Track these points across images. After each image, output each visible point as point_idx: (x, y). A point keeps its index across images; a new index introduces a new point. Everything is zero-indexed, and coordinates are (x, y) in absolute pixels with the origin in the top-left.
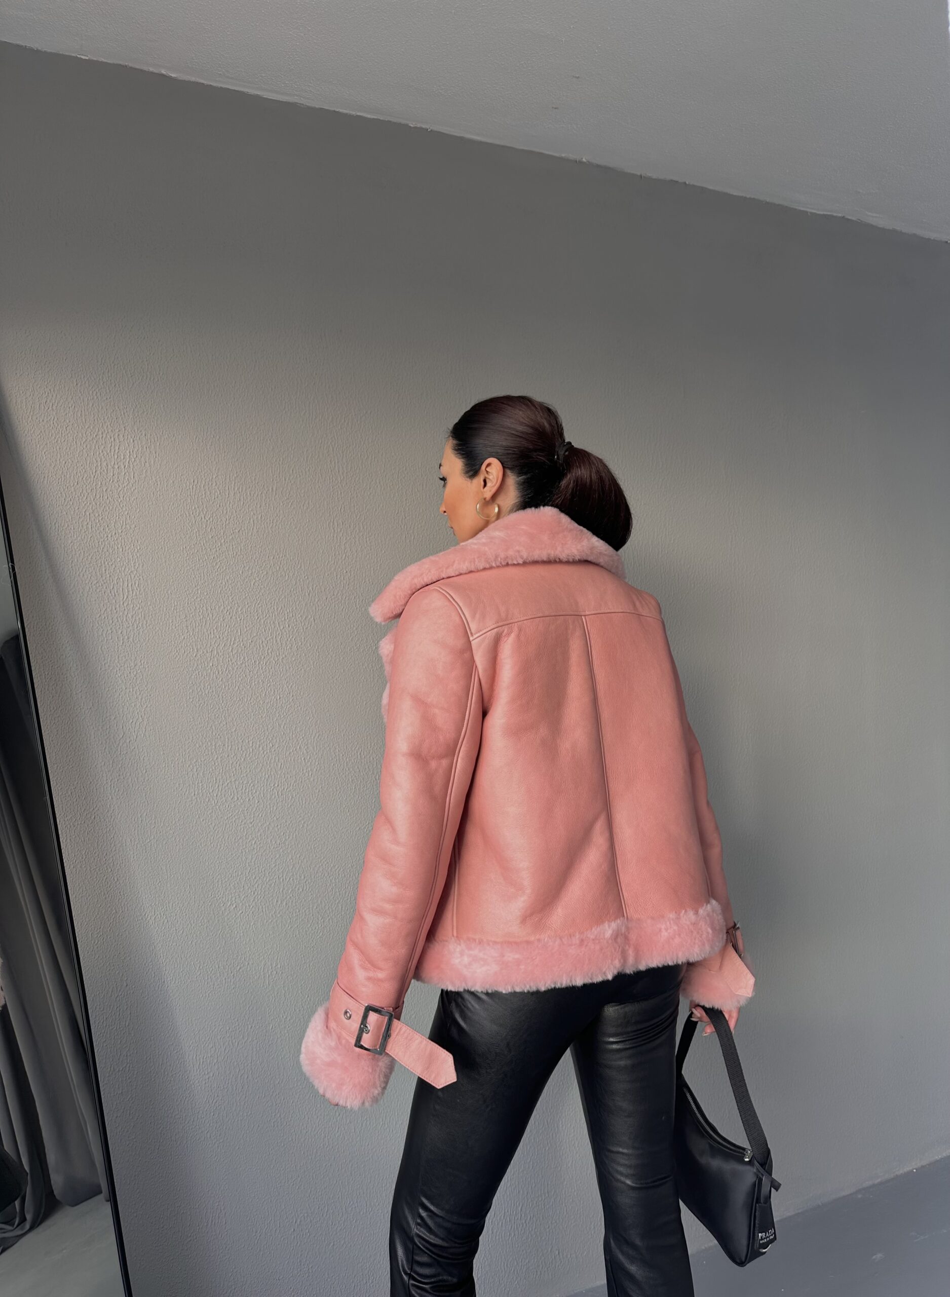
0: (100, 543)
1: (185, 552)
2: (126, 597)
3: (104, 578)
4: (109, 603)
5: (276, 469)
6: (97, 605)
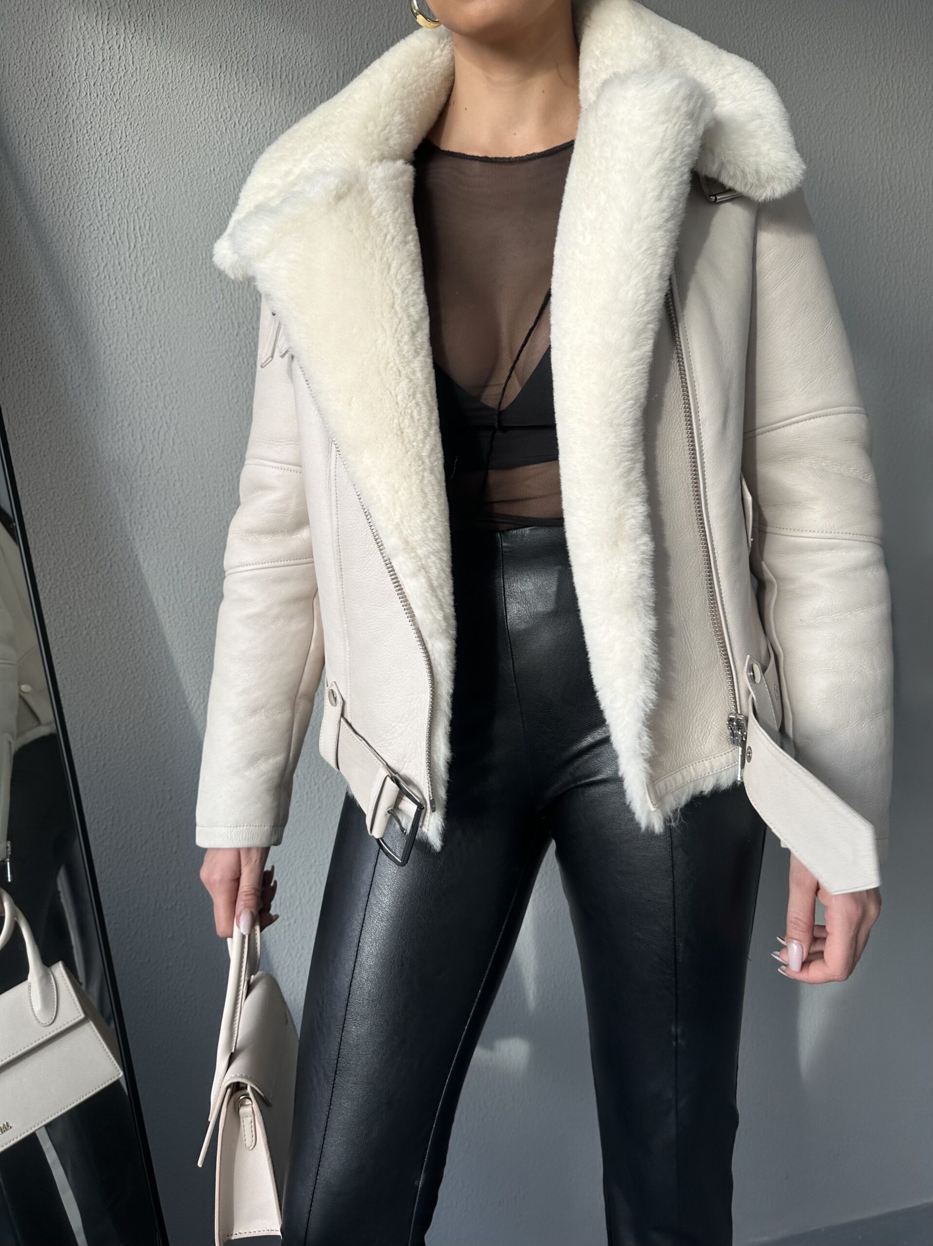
0: (91, 165)
1: (213, 176)
2: (132, 246)
3: (100, 218)
4: (109, 256)
5: (342, 43)
6: (93, 258)
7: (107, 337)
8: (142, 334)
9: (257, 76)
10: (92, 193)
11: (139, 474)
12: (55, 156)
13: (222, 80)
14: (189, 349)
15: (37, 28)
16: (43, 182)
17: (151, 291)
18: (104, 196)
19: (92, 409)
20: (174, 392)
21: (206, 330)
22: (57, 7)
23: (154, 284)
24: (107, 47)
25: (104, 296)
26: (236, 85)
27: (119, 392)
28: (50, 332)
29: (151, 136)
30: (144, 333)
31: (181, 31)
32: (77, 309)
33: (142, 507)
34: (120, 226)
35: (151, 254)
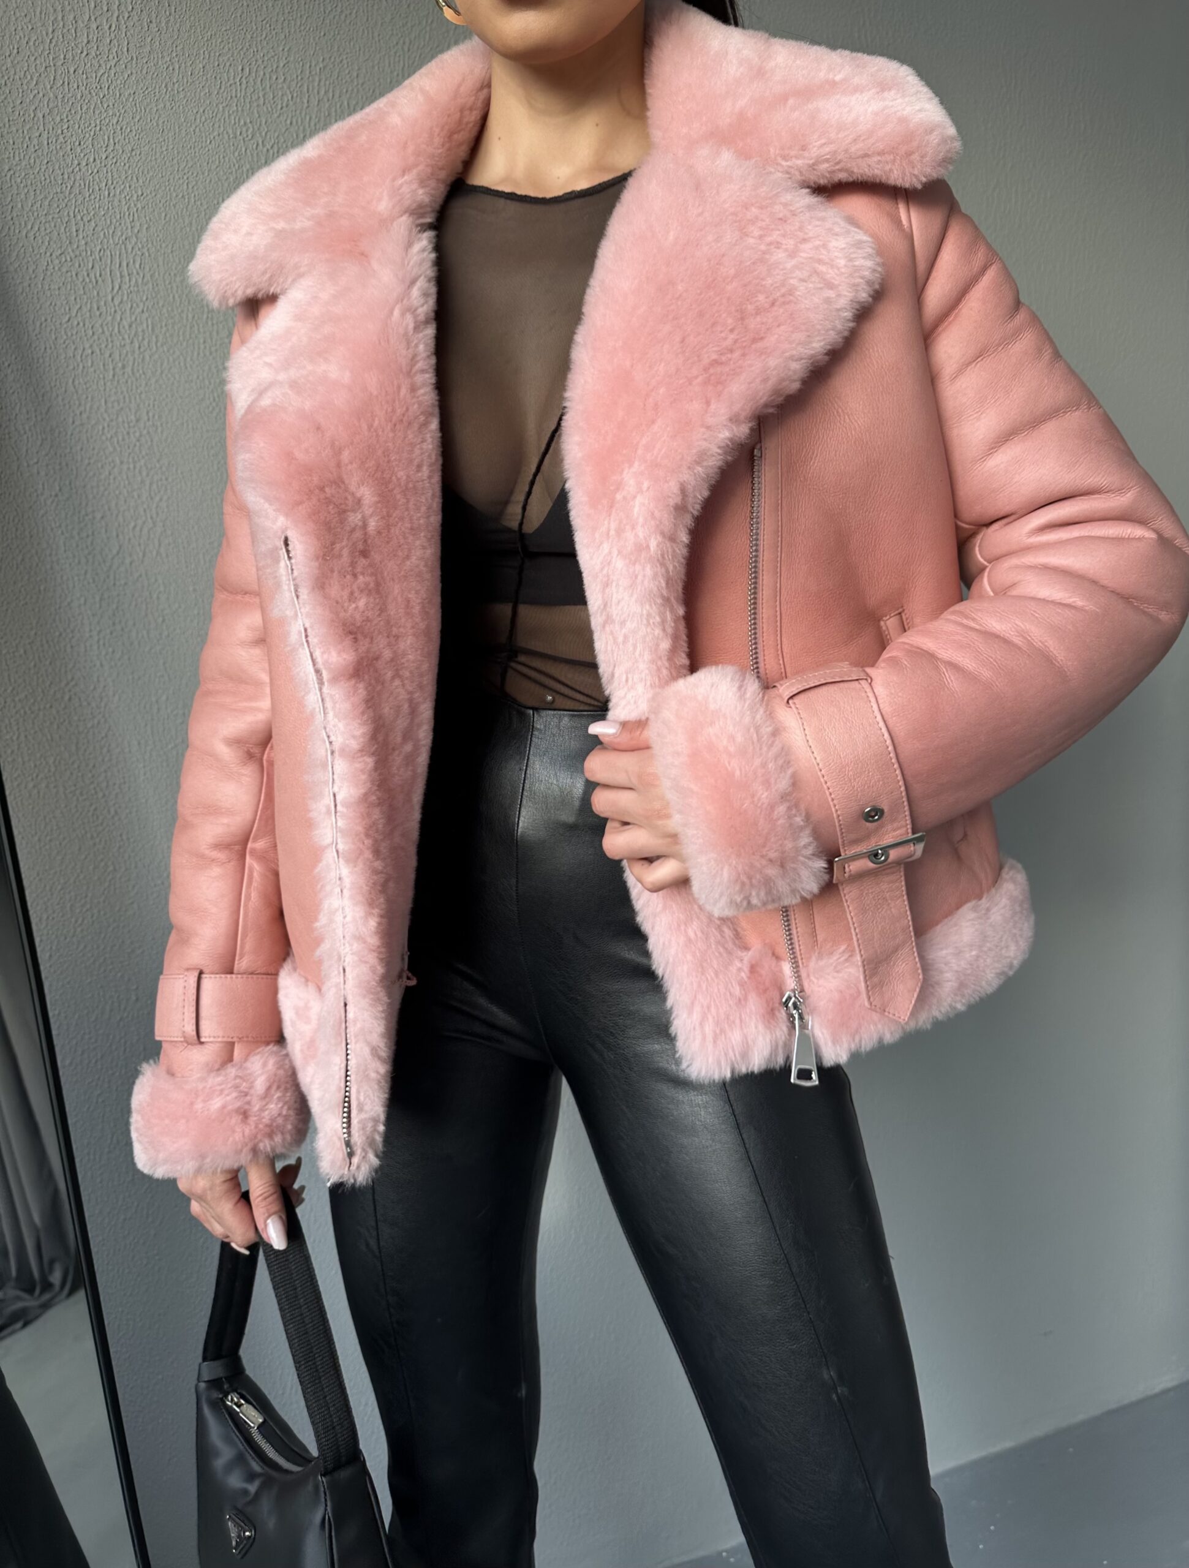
0: (66, 176)
2: (117, 287)
3: (75, 246)
4: (85, 297)
7: (77, 403)
8: (124, 402)
9: (289, 88)
10: (66, 214)
11: (112, 583)
12: (17, 159)
13: (244, 86)
14: (185, 425)
17: (139, 348)
18: (82, 219)
23: (143, 339)
24: (94, 26)
25: (75, 349)
26: (261, 95)
27: (91, 474)
29: (147, 148)
30: (127, 400)
31: (192, 18)
32: (38, 362)
34: (101, 260)
35: (141, 301)
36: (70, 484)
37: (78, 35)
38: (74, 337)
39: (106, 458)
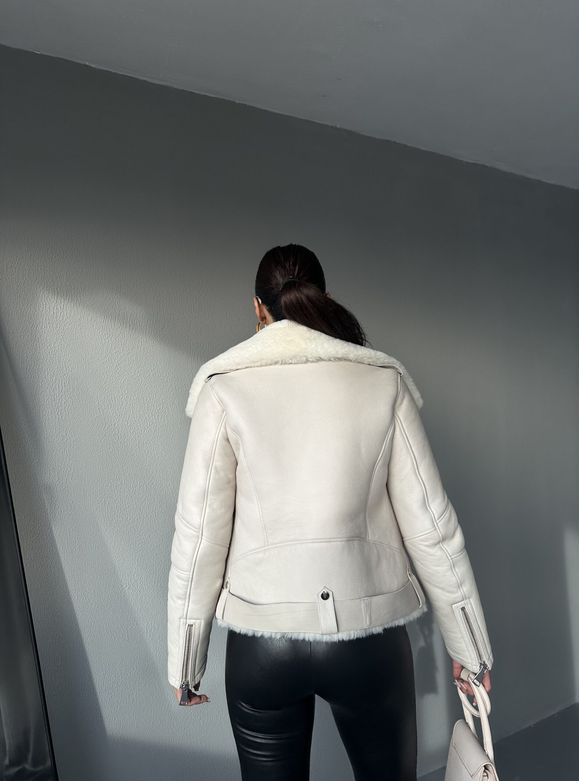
0: (45, 356)
1: (98, 361)
2: (60, 391)
3: (47, 379)
4: (50, 395)
5: (155, 310)
6: (42, 396)
7: (46, 430)
10: (44, 369)
11: (55, 491)
12: (29, 352)
13: (104, 323)
14: (82, 434)
15: (25, 299)
16: (22, 364)
17: (67, 410)
18: (49, 370)
19: (37, 462)
20: (74, 453)
21: (90, 426)
22: (35, 291)
23: (69, 407)
24: (56, 308)
25: (46, 412)
26: (110, 325)
27: (50, 454)
28: (20, 428)
30: (63, 428)
31: (88, 303)
32: (33, 418)
33: (55, 505)
34: (55, 382)
35: (69, 394)
36: (42, 458)
37: (50, 311)
38: (46, 408)
39: (55, 448)
